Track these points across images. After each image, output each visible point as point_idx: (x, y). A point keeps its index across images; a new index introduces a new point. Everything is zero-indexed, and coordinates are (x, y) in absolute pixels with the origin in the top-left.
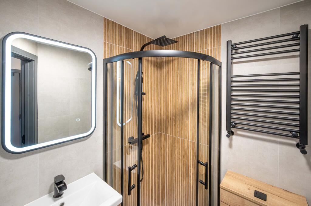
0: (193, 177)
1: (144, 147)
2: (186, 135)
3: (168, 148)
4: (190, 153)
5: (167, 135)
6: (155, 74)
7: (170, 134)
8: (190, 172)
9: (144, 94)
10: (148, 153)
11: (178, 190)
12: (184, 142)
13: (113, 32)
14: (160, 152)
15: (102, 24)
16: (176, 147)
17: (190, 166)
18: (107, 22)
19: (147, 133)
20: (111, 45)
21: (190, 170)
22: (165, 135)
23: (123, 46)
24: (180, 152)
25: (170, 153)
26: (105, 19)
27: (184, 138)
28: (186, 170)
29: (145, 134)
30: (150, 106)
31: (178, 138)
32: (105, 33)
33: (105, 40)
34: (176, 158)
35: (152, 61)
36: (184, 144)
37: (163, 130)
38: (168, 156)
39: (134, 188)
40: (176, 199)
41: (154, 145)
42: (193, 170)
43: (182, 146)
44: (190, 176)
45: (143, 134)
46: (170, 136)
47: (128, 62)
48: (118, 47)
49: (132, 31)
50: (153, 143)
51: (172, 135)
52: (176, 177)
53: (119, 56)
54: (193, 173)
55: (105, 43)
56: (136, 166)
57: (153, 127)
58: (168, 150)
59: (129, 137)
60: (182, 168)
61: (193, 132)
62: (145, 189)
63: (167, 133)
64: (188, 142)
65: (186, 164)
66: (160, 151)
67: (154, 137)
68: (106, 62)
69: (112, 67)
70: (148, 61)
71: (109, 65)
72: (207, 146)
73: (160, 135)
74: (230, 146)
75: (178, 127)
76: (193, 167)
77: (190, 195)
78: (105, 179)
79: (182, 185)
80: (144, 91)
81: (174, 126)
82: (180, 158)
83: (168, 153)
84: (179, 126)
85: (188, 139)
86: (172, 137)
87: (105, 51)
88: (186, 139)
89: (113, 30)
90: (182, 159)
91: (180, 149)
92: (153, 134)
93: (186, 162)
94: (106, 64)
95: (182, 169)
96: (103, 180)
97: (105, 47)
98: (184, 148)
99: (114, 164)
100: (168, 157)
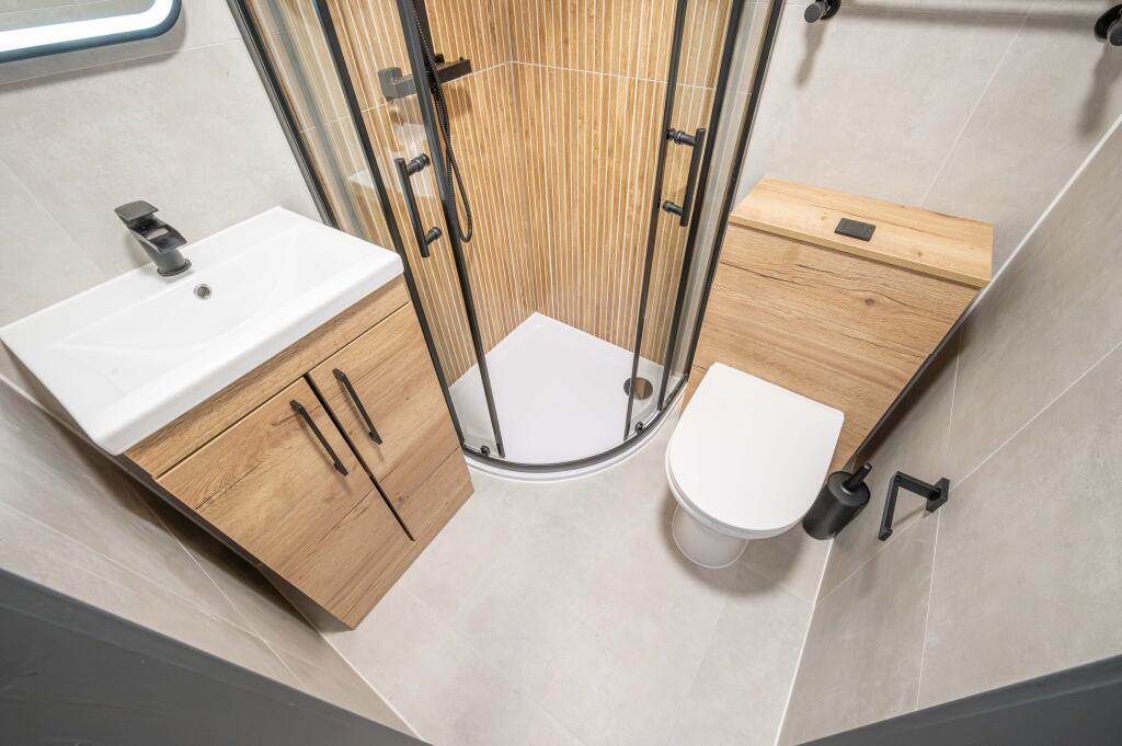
0: (637, 219)
1: (454, 124)
2: (625, 56)
3: (553, 127)
4: (637, 132)
5: (543, 69)
7: (558, 64)
8: (631, 205)
10: (477, 151)
11: (587, 264)
12: (614, 89)
14: (523, 153)
16: (581, 118)
17: (632, 184)
19: (455, 54)
21: (631, 196)
22: (536, 71)
24: (596, 136)
25: (560, 148)
27: (615, 72)
28: (616, 200)
29: (450, 59)
31: (590, 76)
34: (581, 163)
36: (614, 97)
37: (528, 45)
38: (554, 158)
39: (436, 237)
40: (582, 289)
41: (497, 117)
42: (641, 196)
43: (605, 110)
44: (630, 218)
45: (440, 59)
46: (558, 71)
50: (490, 110)
51: (566, 66)
52: (581, 228)
54: (640, 207)
56: (428, 159)
57: (480, 32)
58: (554, 138)
59: (377, 70)
60: (602, 193)
61: (655, 34)
62: (485, 267)
63: (544, 62)
64: (631, 84)
65: (617, 180)
66: (522, 145)
67: (492, 82)
72: (709, 93)
73: (518, 72)
74: (803, 75)
75: (590, 17)
76: (641, 187)
77: (626, 271)
78: (333, 221)
79: (600, 249)
81: (574, 13)
82: (595, 162)
83: (554, 149)
84: (594, 12)
85: (633, 74)
86: (566, 73)
88: (625, 74)
90: (603, 164)
91: (596, 123)
92: (484, 67)
93: (617, 172)
95: (603, 198)
96: (324, 223)
98: (613, 116)
99: (350, 178)
100: (555, 165)
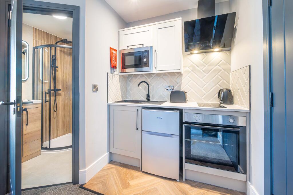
1: (58, 97)
6: (66, 59)
9: (57, 67)
10: (61, 101)
13: (38, 35)
15: (32, 30)
18: (35, 29)
20: (37, 41)
23: (45, 42)
26: (34, 28)
30: (62, 75)
32: (34, 35)
33: (34, 38)
35: (64, 51)
41: (65, 98)
47: (45, 49)
48: (42, 42)
49: (50, 34)
50: (64, 96)
53: (42, 46)
55: (33, 40)
67: (65, 93)
68: (34, 48)
69: (37, 51)
70: (61, 51)
71: (36, 50)
80: (57, 66)
87: (33, 43)
89: (38, 34)
92: (64, 91)
94: (34, 49)
97: (33, 41)
